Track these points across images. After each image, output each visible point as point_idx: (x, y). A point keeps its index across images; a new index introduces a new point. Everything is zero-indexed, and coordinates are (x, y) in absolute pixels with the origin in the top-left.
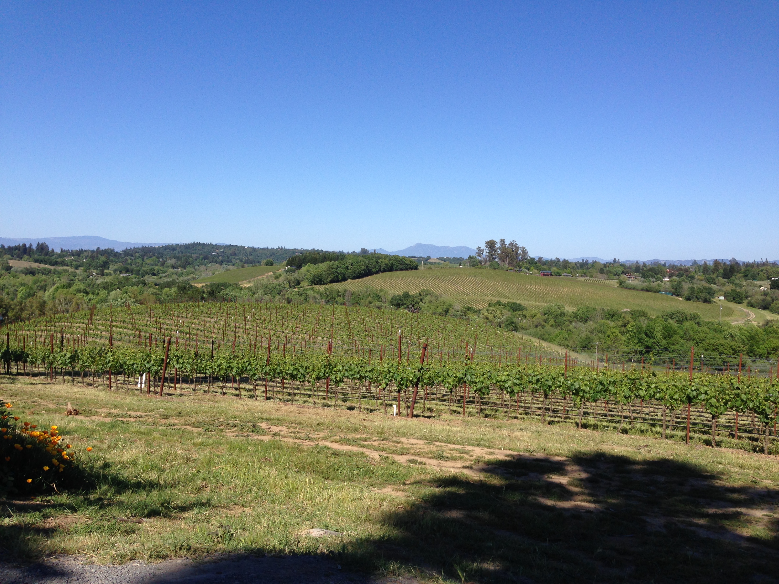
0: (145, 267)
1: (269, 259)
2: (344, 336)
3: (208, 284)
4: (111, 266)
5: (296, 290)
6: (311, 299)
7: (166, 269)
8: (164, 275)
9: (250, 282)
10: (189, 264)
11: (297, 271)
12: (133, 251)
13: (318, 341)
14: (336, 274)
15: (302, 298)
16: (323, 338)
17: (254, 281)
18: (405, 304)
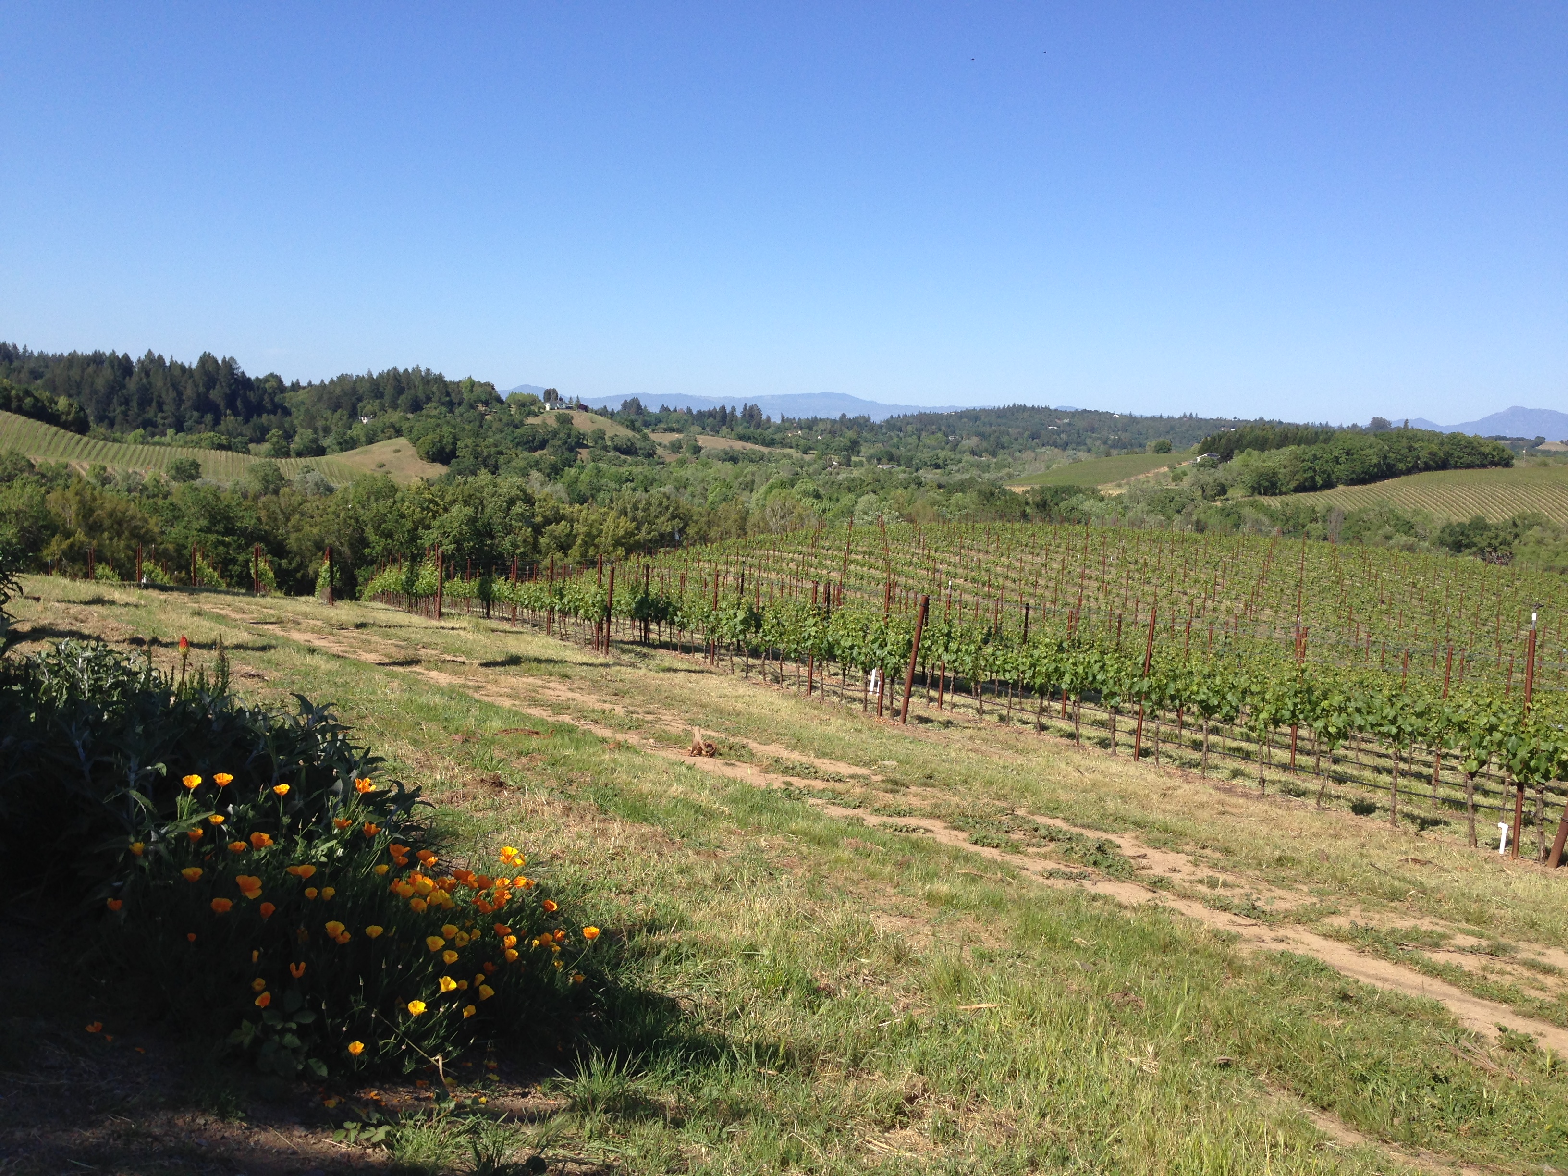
0: (922, 452)
1: (1162, 439)
2: (1329, 610)
3: (1037, 487)
4: (863, 449)
5: (1218, 504)
6: (1249, 525)
7: (958, 456)
8: (955, 468)
9: (1119, 486)
10: (1003, 447)
11: (1221, 466)
12: (902, 420)
13: (1264, 619)
14: (1310, 474)
15: (1229, 522)
16: (1276, 612)
17: (1128, 484)
18: (1475, 545)
